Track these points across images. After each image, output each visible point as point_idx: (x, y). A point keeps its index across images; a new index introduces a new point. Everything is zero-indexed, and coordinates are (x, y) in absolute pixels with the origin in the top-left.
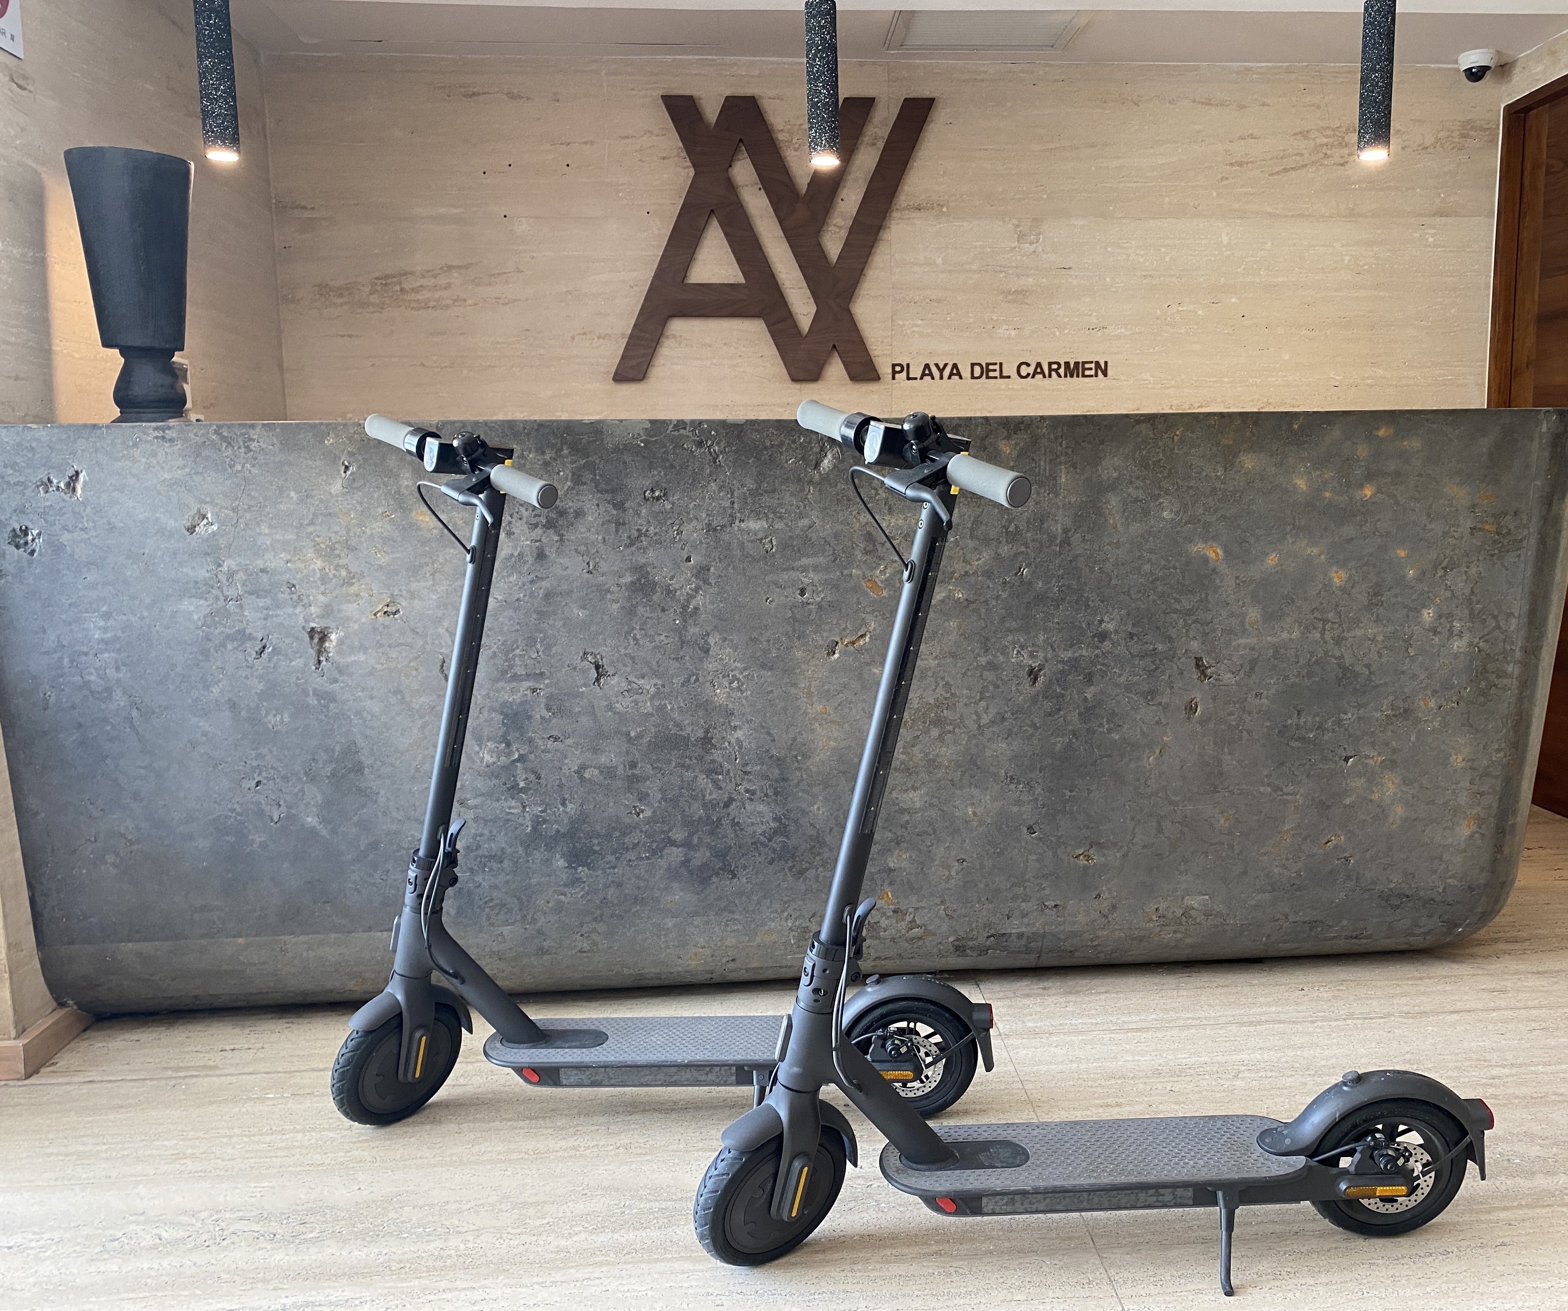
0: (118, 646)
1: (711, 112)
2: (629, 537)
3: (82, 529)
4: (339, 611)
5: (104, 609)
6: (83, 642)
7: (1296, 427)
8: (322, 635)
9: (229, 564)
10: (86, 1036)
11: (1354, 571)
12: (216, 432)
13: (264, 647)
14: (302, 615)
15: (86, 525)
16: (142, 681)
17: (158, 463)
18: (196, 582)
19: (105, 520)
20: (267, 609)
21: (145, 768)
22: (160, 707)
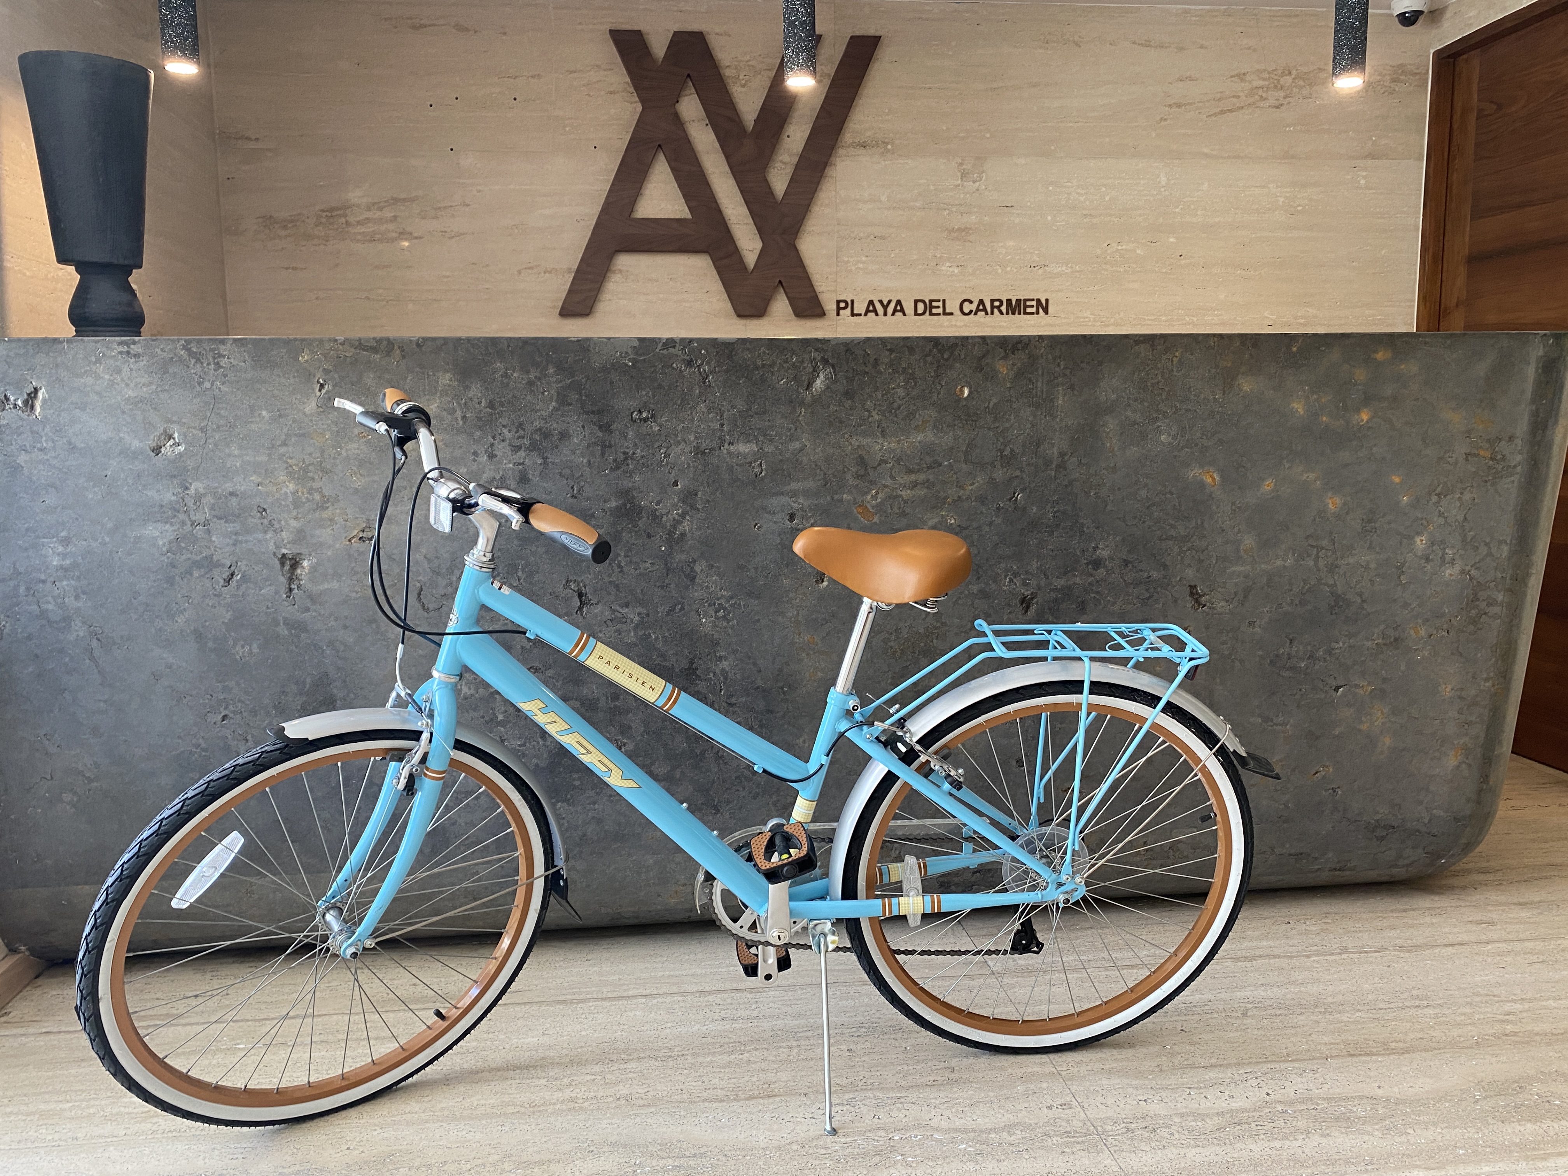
0: (77, 573)
1: (659, 47)
2: (615, 460)
3: (41, 450)
4: (312, 536)
5: (64, 534)
6: (40, 569)
7: (1295, 349)
8: (293, 562)
9: (197, 486)
10: (39, 983)
11: (1349, 499)
12: (184, 347)
13: (232, 575)
14: (273, 541)
15: (45, 445)
16: (103, 611)
17: (122, 380)
18: (162, 506)
19: (65, 440)
20: (236, 534)
21: (105, 701)
22: (122, 637)
